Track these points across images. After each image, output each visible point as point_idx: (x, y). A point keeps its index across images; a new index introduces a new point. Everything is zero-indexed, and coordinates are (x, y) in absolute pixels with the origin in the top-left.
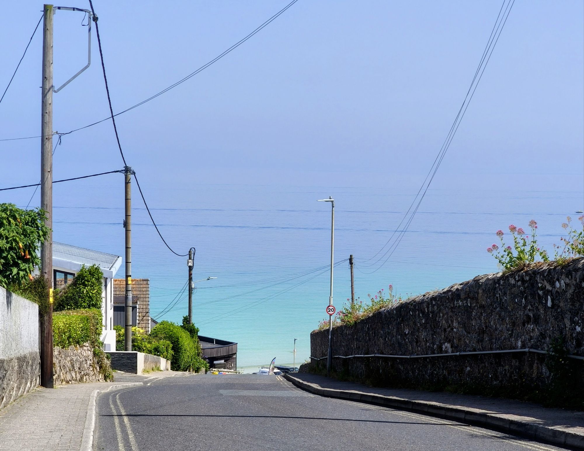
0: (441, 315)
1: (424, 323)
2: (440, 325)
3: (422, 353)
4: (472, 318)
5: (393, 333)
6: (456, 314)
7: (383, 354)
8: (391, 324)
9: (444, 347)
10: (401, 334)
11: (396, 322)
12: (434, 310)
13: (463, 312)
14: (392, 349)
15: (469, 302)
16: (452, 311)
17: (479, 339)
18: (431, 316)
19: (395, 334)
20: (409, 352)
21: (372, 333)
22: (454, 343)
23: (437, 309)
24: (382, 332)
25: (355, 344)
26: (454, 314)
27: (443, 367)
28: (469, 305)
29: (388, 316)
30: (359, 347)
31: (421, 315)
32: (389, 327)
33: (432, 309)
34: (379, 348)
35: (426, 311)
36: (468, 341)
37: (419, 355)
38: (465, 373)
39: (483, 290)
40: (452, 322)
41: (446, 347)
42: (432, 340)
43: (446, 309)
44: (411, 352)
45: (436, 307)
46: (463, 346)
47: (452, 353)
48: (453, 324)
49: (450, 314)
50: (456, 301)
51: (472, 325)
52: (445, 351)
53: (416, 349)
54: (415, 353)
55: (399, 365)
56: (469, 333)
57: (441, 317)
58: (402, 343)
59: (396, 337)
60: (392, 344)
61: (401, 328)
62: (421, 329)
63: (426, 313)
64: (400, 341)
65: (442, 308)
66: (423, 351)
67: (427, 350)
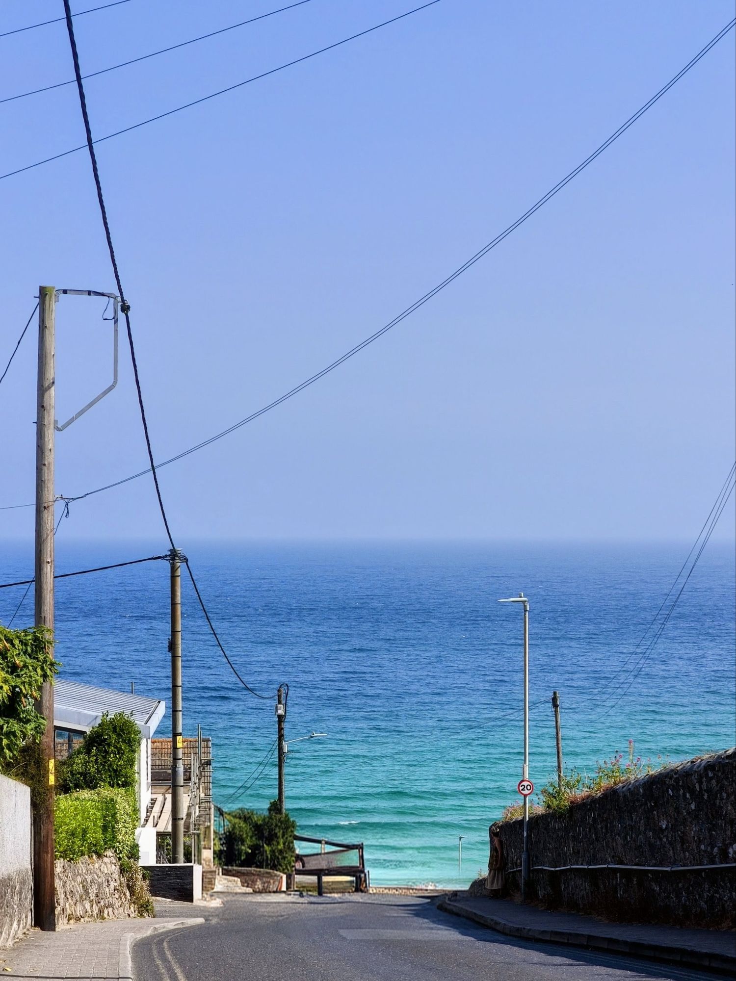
1: (694, 810)
2: (723, 812)
3: (693, 863)
5: (639, 827)
7: (622, 863)
8: (635, 812)
9: (731, 850)
10: (654, 830)
11: (645, 808)
12: (711, 787)
14: (638, 855)
18: (705, 797)
19: (642, 829)
20: (669, 861)
21: (602, 828)
23: (717, 786)
24: (619, 826)
25: (571, 846)
27: (731, 887)
29: (630, 798)
30: (579, 852)
31: (688, 796)
32: (631, 817)
33: (707, 785)
34: (614, 852)
35: (698, 789)
37: (687, 866)
41: (735, 852)
42: (710, 839)
43: (732, 785)
44: (672, 860)
45: (714, 782)
52: (733, 858)
53: (682, 855)
54: (680, 862)
55: (652, 884)
57: (723, 799)
58: (656, 845)
59: (645, 834)
60: (639, 846)
61: (654, 818)
62: (690, 820)
63: (697, 792)
64: (653, 841)
65: (726, 783)
66: (694, 857)
67: (701, 857)
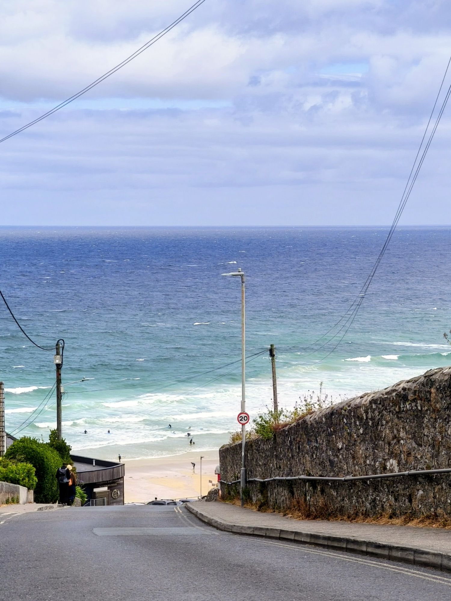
0: (384, 422)
1: (362, 434)
2: (383, 435)
3: (361, 474)
4: (424, 425)
5: (322, 447)
6: (403, 421)
7: (309, 475)
8: (319, 436)
9: (388, 464)
10: (333, 449)
11: (326, 433)
12: (374, 416)
13: (411, 418)
14: (321, 469)
15: (418, 405)
16: (398, 417)
17: (433, 453)
18: (370, 424)
19: (324, 449)
20: (343, 472)
21: (296, 449)
22: (401, 459)
23: (379, 415)
24: (308, 447)
25: (275, 462)
26: (401, 421)
27: (389, 491)
28: (419, 408)
29: (315, 425)
30: (280, 467)
31: (358, 423)
32: (317, 440)
33: (371, 415)
34: (304, 467)
35: (365, 417)
36: (419, 457)
37: (357, 476)
38: (416, 498)
39: (437, 388)
40: (398, 431)
41: (392, 465)
42: (373, 455)
43: (390, 414)
44: (346, 471)
45: (376, 413)
46: (413, 463)
47: (399, 472)
48: (399, 434)
49: (396, 420)
50: (402, 404)
51: (424, 435)
52: (390, 469)
53: (353, 469)
54: (352, 473)
55: (331, 490)
56: (421, 446)
57: (383, 425)
58: (334, 461)
59: (326, 452)
60: (322, 462)
61: (332, 440)
62: (359, 441)
63: (364, 420)
64: (332, 458)
65: (385, 413)
66: (362, 470)
67: (367, 469)
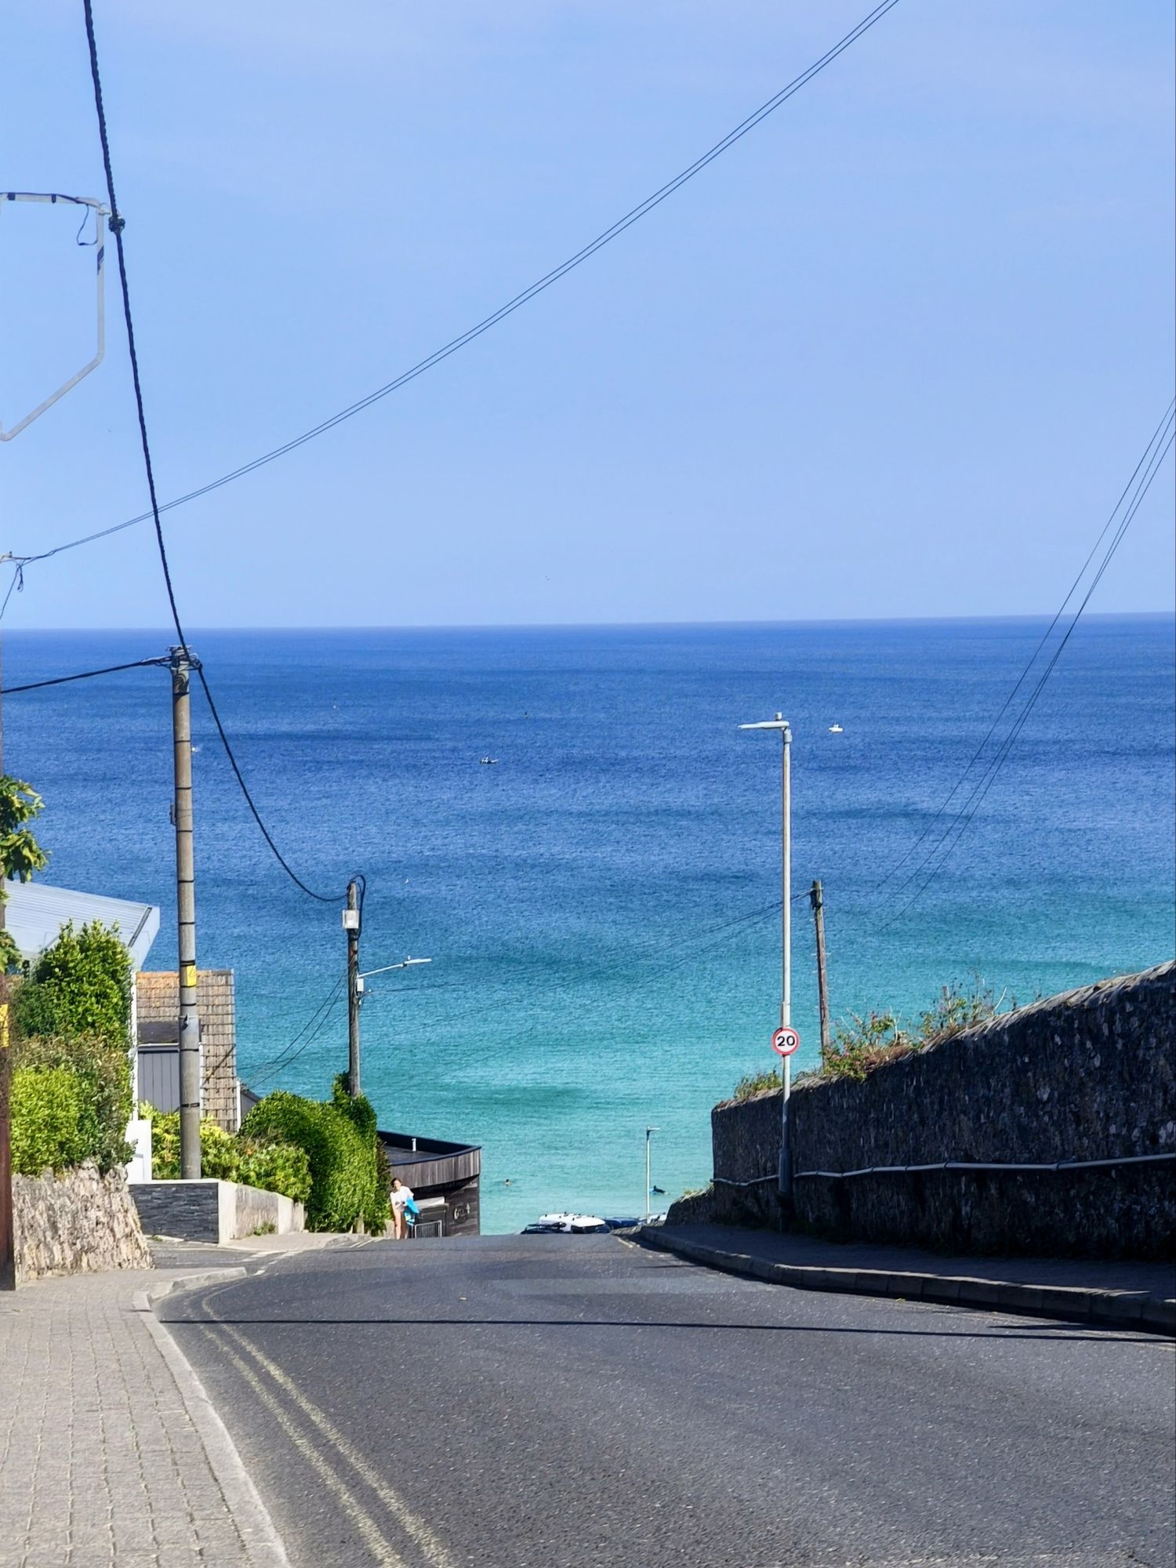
0: (1153, 1041)
1: (1100, 1067)
2: (1150, 1070)
3: (1095, 1154)
5: (1002, 1099)
7: (969, 1159)
8: (994, 1074)
9: (1162, 1133)
10: (1028, 1103)
11: (1012, 1067)
12: (1130, 1029)
14: (999, 1146)
18: (1119, 1046)
19: (1007, 1102)
20: (1053, 1153)
21: (932, 1103)
23: (1140, 1026)
24: (967, 1098)
25: (872, 1136)
27: (1163, 1192)
29: (985, 1050)
30: (886, 1144)
31: (1089, 1045)
32: (988, 1083)
33: (1122, 1025)
34: (955, 1143)
35: (1106, 1032)
37: (1086, 1161)
41: (1170, 1135)
42: (1127, 1115)
43: (1167, 1024)
44: (1060, 1152)
45: (1135, 1022)
53: (1076, 1142)
54: (1073, 1154)
55: (1023, 1192)
57: (1151, 1048)
58: (1031, 1128)
59: (1012, 1110)
60: (1001, 1131)
61: (1027, 1084)
62: (1091, 1085)
63: (1105, 1039)
64: (1025, 1120)
65: (1156, 1022)
66: (1098, 1147)
67: (1110, 1144)
